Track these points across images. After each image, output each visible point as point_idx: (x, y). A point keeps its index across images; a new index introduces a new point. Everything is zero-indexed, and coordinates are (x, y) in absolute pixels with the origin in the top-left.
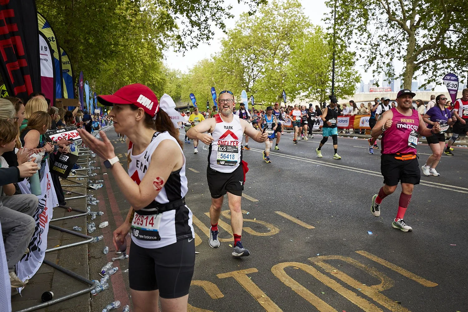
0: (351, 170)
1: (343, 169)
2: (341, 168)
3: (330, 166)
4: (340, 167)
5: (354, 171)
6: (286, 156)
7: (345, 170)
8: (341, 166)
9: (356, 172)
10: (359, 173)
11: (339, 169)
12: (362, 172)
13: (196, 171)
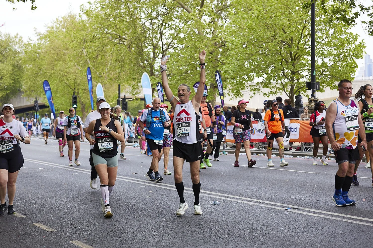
0: (349, 221)
1: (334, 218)
2: (330, 218)
3: (310, 214)
4: (328, 215)
5: (354, 222)
6: (225, 197)
7: (338, 221)
8: (330, 213)
9: (359, 225)
10: (364, 225)
11: (327, 219)
12: (369, 224)
13: (48, 229)
